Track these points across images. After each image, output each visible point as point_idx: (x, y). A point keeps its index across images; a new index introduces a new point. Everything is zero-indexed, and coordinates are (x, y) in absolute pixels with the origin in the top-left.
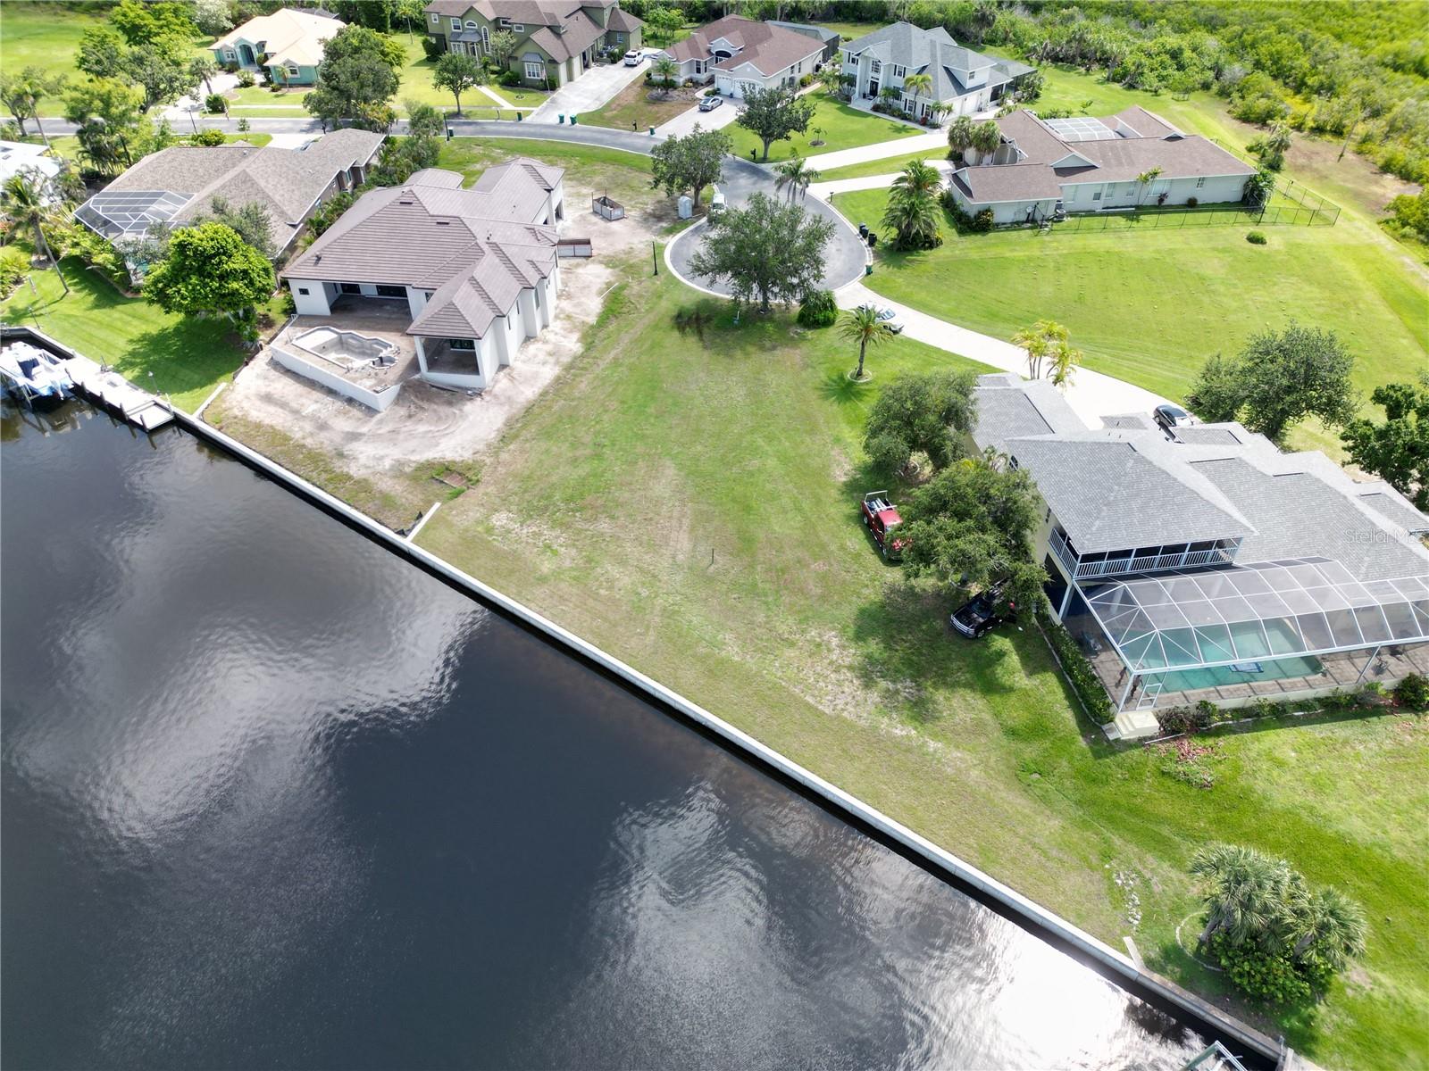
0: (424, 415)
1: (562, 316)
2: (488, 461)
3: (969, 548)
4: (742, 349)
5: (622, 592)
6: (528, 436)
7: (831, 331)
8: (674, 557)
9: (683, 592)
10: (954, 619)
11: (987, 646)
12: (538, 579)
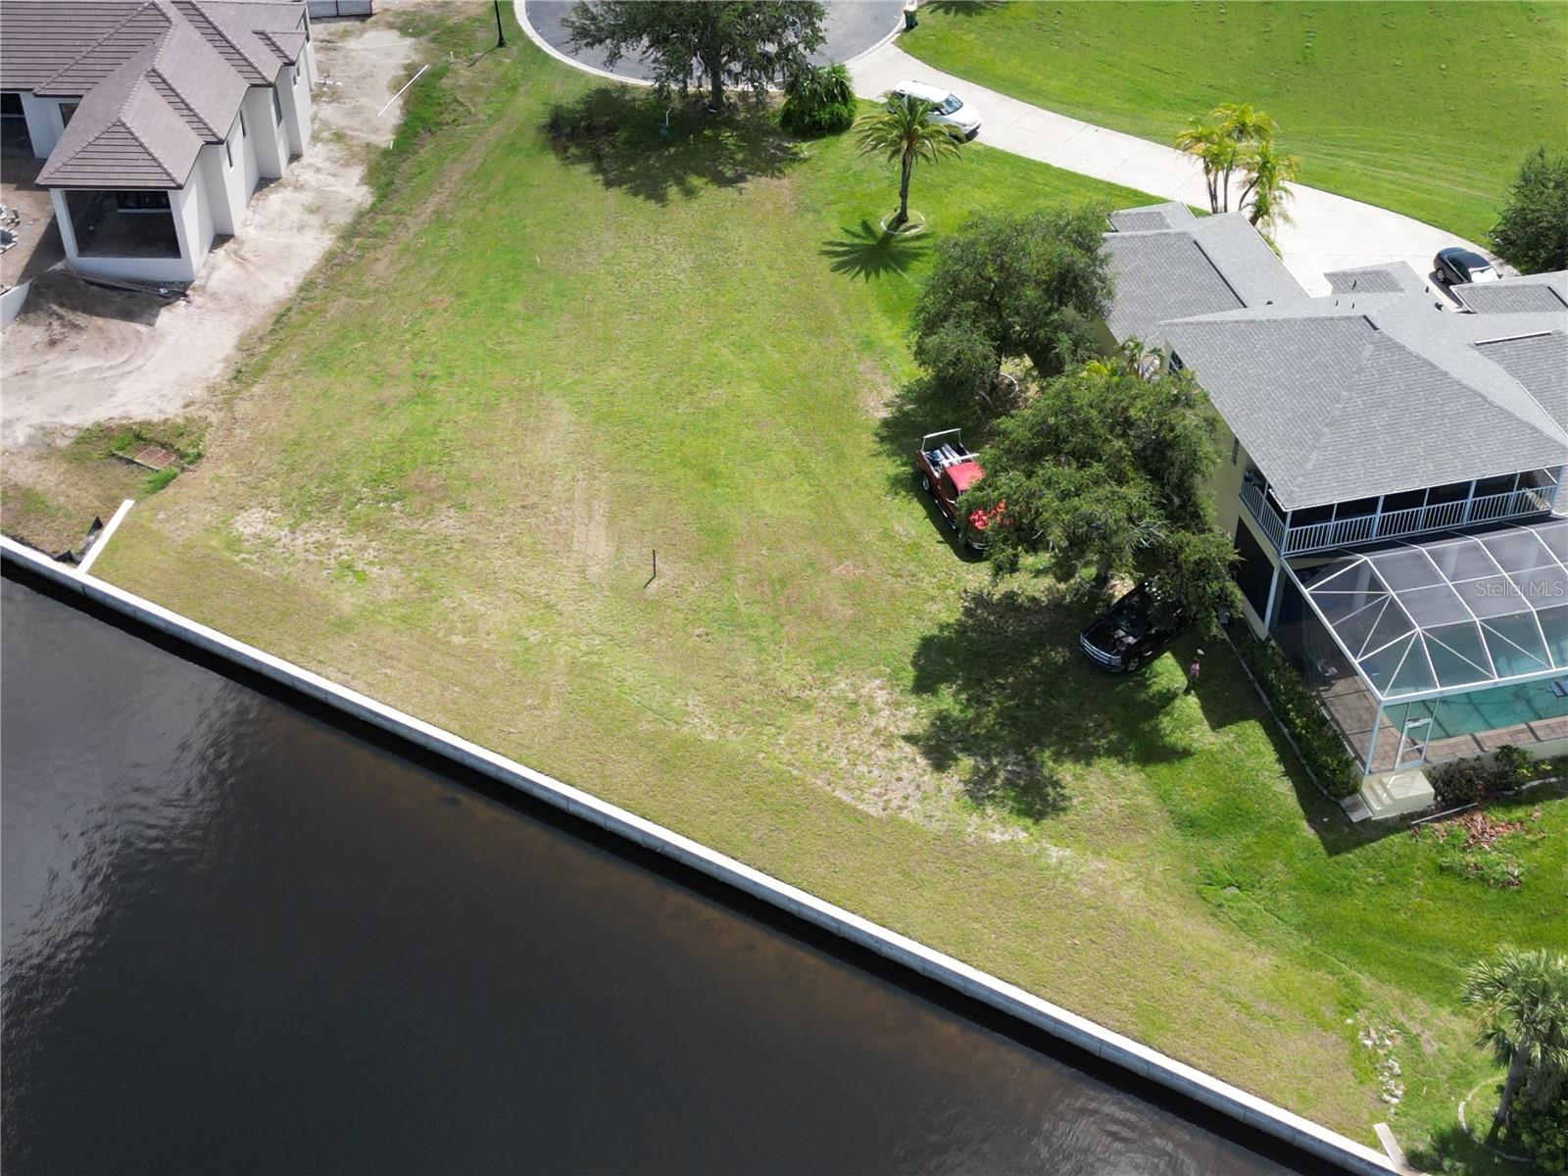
0: (80, 340)
1: (326, 135)
2: (214, 418)
3: (1098, 509)
4: (680, 182)
5: (493, 636)
6: (287, 368)
7: (847, 140)
8: (582, 571)
9: (604, 630)
10: (1087, 644)
11: (1143, 685)
12: (335, 625)
